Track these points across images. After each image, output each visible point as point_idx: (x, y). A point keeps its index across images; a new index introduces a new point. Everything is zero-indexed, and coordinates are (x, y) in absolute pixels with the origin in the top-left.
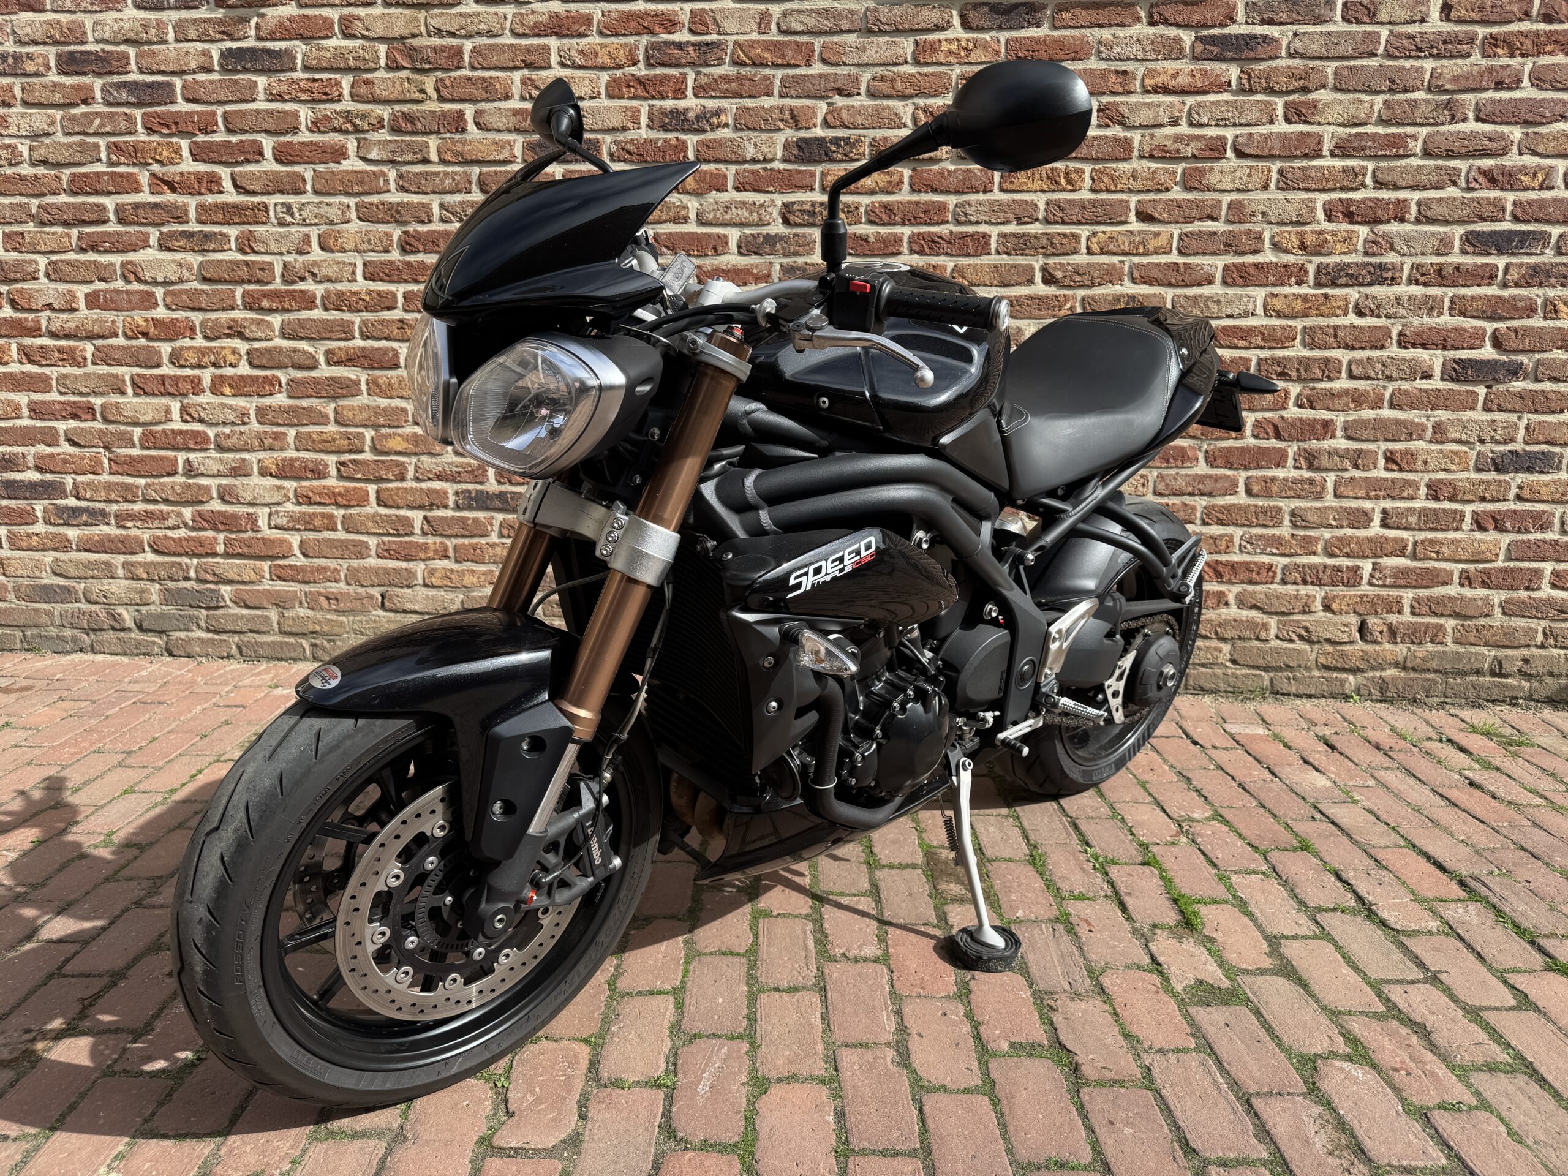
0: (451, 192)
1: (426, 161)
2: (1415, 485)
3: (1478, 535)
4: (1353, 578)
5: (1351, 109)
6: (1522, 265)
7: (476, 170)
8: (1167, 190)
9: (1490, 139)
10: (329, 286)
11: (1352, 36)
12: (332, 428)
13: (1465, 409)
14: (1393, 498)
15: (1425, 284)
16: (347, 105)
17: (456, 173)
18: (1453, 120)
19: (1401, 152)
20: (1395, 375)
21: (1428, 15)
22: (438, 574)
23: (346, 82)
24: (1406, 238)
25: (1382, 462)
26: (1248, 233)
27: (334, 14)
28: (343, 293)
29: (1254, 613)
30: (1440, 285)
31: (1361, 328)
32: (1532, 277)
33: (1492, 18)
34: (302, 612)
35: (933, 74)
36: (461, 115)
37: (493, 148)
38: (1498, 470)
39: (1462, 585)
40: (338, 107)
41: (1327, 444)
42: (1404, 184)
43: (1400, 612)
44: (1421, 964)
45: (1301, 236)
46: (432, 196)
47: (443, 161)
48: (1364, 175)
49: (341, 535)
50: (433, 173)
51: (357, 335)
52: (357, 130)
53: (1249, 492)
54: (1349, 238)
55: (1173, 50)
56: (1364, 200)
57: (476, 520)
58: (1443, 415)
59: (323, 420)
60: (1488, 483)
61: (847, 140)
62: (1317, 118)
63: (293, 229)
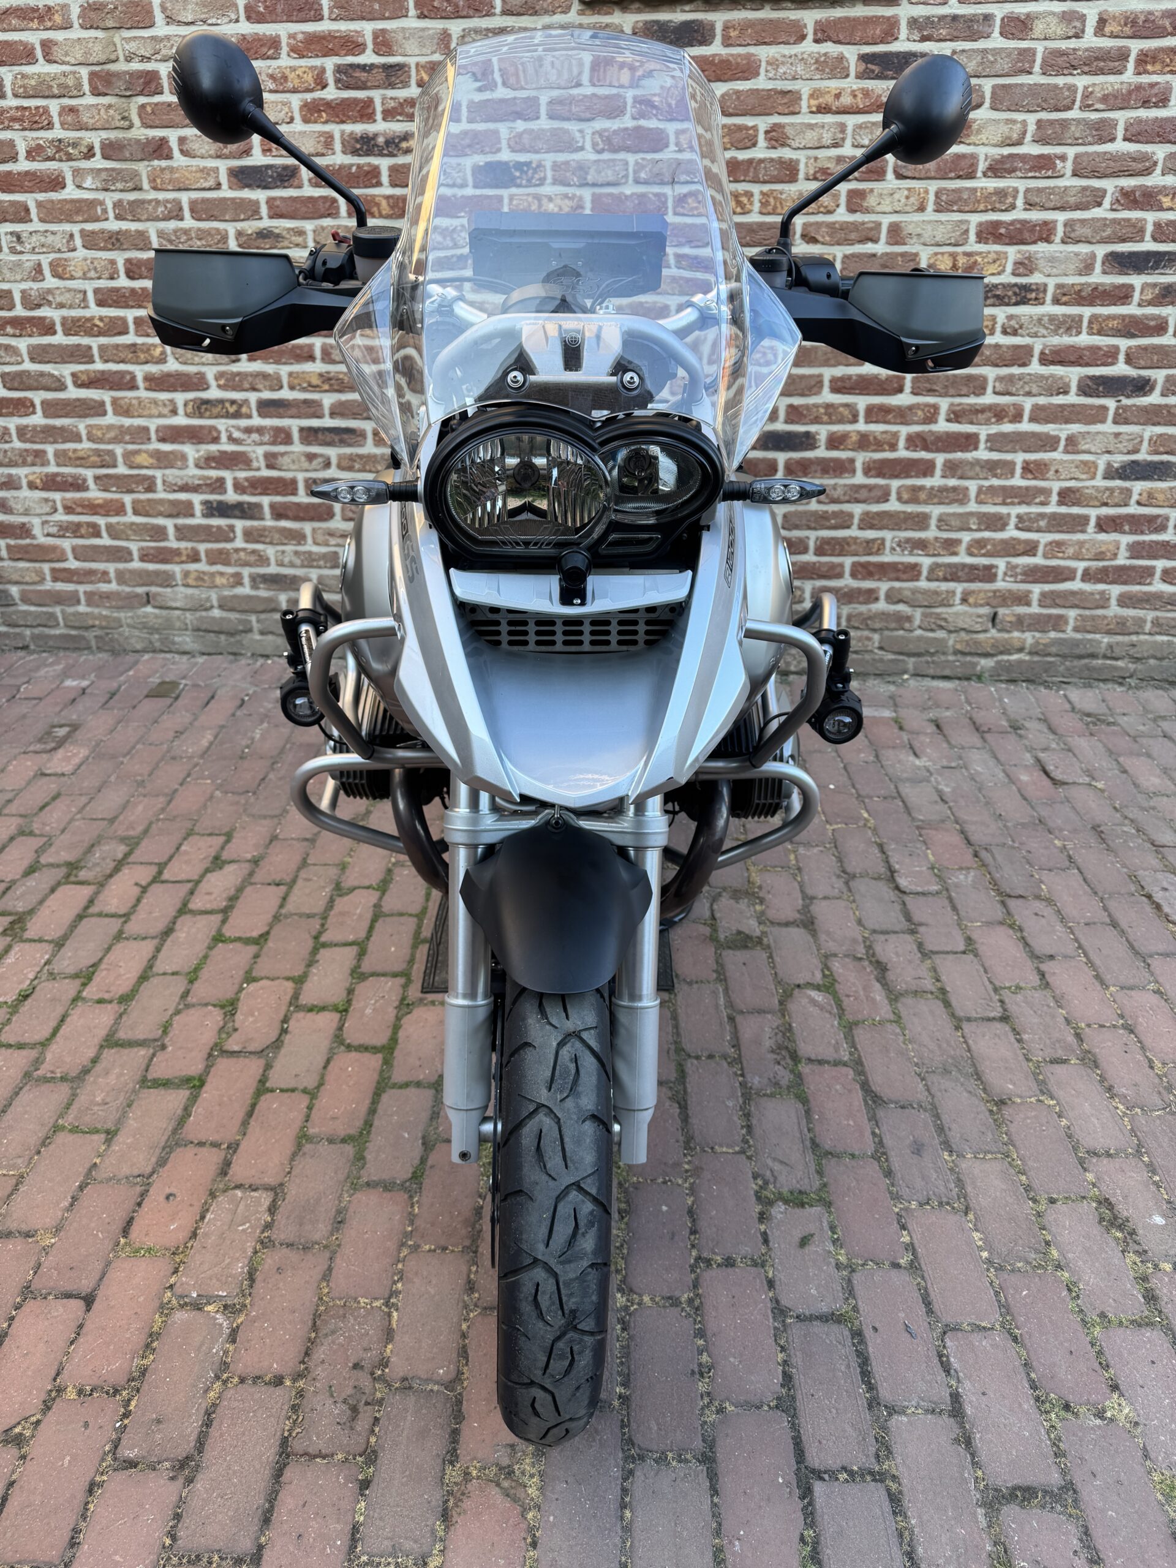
0: (164, 220)
1: (137, 188)
2: (1047, 492)
3: (1103, 536)
4: (988, 574)
5: (1005, 129)
6: (1155, 285)
7: (185, 198)
8: (830, 212)
9: (1134, 160)
10: (65, 312)
11: (1008, 52)
12: (86, 445)
13: (1094, 422)
14: (1028, 504)
15: (1065, 304)
16: (58, 133)
17: (167, 201)
18: (1102, 140)
19: (1050, 173)
20: (1035, 390)
21: (1083, 31)
22: (193, 576)
23: (54, 106)
24: (1052, 260)
25: (1018, 471)
26: (903, 255)
27: (33, 38)
28: (79, 319)
29: (901, 607)
30: (1080, 304)
31: (1008, 347)
32: (1164, 296)
33: (1144, 34)
34: (82, 608)
35: (607, 97)
36: (163, 142)
37: (198, 175)
38: (1120, 478)
39: (1083, 580)
40: (49, 135)
41: (969, 456)
42: (1052, 205)
43: (1028, 604)
44: (908, 917)
45: (954, 256)
46: (148, 224)
47: (155, 188)
48: (1015, 197)
49: (105, 541)
50: (143, 202)
51: (97, 357)
52: (70, 158)
53: (899, 499)
54: (999, 258)
55: (835, 68)
56: (1013, 223)
57: (219, 528)
58: (1075, 428)
59: (77, 438)
60: (1111, 490)
61: (528, 164)
62: (973, 139)
63: (24, 257)
